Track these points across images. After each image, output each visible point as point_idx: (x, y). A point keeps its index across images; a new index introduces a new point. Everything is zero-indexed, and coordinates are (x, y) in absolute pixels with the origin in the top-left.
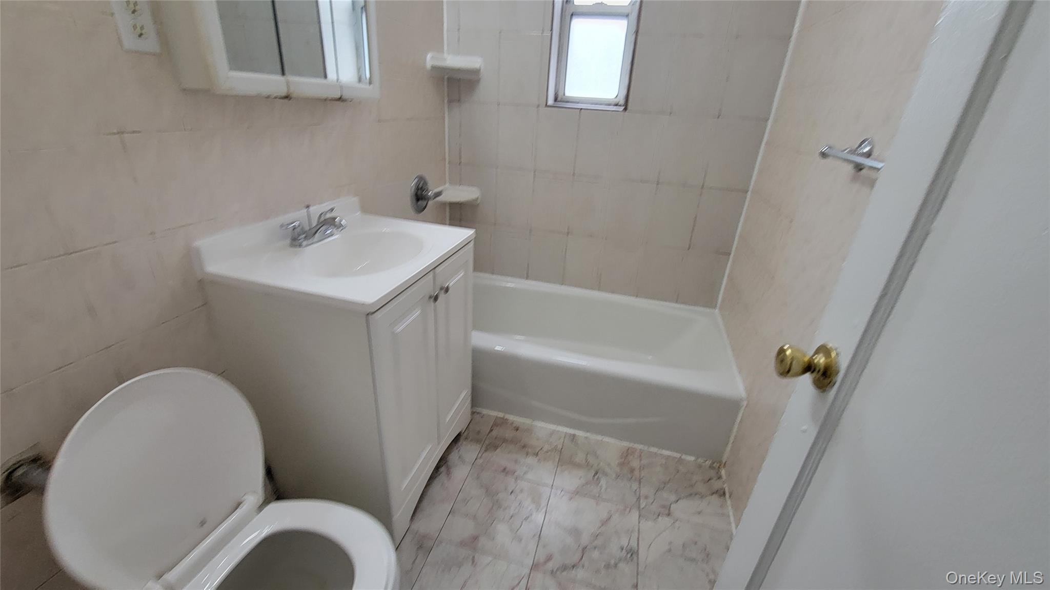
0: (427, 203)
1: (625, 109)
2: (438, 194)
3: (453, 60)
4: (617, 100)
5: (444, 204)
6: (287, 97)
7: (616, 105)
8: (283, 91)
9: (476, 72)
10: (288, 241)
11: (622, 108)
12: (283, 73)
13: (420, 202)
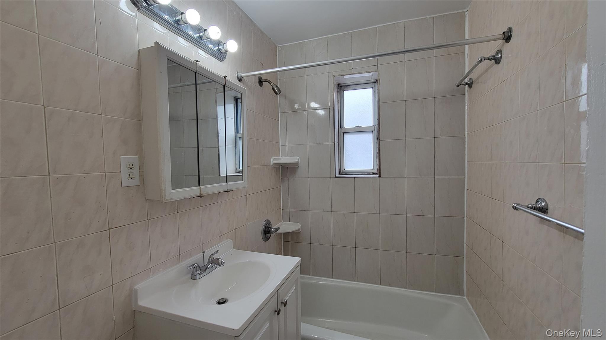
0: (271, 235)
1: (380, 176)
2: (277, 229)
3: (284, 159)
4: (373, 171)
5: (281, 234)
6: (200, 196)
7: (374, 174)
8: (198, 194)
9: (297, 163)
10: (190, 275)
11: (378, 176)
12: (199, 186)
13: (267, 235)
